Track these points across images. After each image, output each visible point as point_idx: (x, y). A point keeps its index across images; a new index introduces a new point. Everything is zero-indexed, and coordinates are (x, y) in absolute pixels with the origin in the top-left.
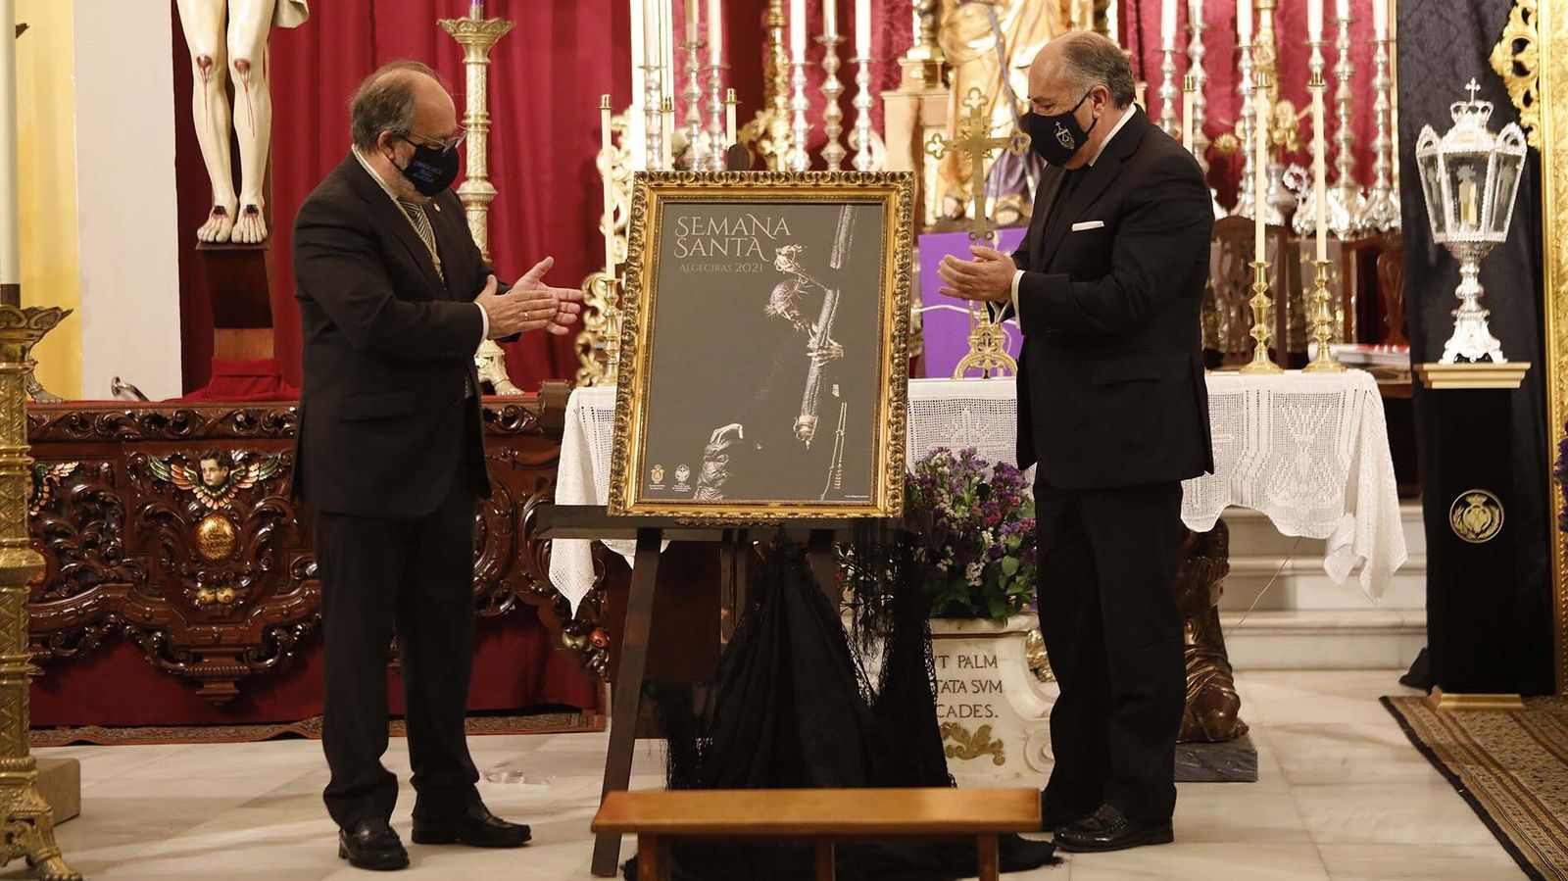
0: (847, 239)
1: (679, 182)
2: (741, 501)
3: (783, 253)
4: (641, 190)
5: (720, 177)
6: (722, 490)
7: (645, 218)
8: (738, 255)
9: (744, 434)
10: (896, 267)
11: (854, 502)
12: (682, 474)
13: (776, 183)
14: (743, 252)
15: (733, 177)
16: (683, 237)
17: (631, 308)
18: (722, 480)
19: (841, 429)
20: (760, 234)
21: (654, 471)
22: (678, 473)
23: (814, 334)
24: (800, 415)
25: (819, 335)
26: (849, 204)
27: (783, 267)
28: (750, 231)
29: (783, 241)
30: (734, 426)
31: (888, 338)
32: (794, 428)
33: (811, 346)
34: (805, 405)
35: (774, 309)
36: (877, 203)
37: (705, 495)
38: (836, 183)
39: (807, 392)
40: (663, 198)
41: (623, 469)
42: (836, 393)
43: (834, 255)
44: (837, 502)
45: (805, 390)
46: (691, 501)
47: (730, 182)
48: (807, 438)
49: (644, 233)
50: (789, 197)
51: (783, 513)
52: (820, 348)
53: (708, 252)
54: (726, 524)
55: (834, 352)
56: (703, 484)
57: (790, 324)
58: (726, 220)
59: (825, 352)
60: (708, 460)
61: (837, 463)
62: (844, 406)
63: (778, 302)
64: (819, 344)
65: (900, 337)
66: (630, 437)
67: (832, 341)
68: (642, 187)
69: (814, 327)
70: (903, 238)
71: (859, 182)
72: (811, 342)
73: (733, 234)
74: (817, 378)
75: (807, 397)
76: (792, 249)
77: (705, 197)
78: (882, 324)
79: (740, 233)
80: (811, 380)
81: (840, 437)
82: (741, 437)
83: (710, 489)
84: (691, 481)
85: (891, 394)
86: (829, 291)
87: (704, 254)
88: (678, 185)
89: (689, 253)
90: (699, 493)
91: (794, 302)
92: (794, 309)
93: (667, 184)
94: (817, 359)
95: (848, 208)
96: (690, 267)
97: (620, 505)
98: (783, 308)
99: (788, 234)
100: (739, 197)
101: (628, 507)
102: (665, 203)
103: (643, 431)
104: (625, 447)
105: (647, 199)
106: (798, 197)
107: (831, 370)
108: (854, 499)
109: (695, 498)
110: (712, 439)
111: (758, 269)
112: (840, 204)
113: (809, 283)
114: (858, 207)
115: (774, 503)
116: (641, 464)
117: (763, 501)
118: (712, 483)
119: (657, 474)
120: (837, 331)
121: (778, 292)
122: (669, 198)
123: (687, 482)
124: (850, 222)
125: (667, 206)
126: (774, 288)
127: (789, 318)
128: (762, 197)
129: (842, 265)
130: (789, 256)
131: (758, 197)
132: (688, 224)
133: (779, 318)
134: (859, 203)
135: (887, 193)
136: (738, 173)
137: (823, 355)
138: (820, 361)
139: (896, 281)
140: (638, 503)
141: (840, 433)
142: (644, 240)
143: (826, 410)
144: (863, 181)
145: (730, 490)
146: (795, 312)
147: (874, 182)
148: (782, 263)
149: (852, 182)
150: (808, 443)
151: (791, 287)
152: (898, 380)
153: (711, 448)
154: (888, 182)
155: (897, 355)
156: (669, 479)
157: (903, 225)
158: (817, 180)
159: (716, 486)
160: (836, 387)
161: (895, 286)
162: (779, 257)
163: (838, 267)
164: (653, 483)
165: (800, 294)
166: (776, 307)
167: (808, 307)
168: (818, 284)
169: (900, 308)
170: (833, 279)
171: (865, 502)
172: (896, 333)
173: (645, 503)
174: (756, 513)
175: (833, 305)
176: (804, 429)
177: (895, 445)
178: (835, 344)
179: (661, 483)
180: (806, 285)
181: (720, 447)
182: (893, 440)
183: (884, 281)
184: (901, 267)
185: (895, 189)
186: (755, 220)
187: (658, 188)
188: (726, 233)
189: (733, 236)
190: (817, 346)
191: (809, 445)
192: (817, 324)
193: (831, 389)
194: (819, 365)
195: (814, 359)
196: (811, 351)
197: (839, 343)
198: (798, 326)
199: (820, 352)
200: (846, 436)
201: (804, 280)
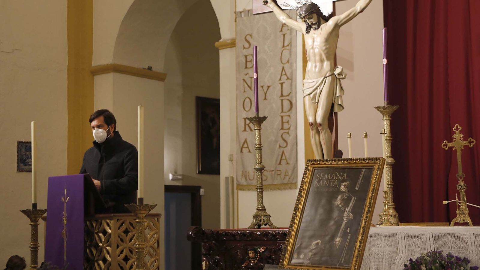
0: (361, 180)
2: (314, 266)
3: (343, 185)
4: (308, 165)
7: (308, 174)
8: (331, 185)
10: (372, 189)
13: (344, 162)
14: (333, 184)
16: (318, 180)
17: (298, 203)
18: (312, 259)
20: (338, 179)
21: (295, 255)
22: (301, 256)
23: (346, 211)
24: (337, 238)
25: (347, 212)
26: (364, 168)
28: (336, 177)
29: (344, 181)
30: (319, 241)
31: (365, 213)
32: (335, 242)
34: (339, 235)
36: (371, 168)
37: (307, 263)
41: (285, 254)
42: (348, 231)
44: (341, 267)
45: (340, 230)
46: (302, 265)
48: (337, 246)
49: (306, 179)
50: (348, 166)
53: (323, 185)
55: (350, 217)
56: (307, 259)
58: (330, 174)
60: (310, 252)
61: (343, 254)
62: (350, 235)
66: (290, 244)
67: (350, 214)
70: (375, 179)
72: (345, 214)
74: (344, 226)
75: (340, 232)
76: (346, 183)
77: (325, 167)
78: (365, 208)
79: (333, 178)
80: (342, 227)
82: (320, 244)
83: (308, 261)
84: (304, 258)
85: (362, 232)
89: (318, 185)
90: (305, 263)
91: (343, 200)
92: (342, 203)
93: (315, 163)
95: (364, 170)
96: (317, 189)
97: (283, 265)
98: (340, 203)
99: (346, 178)
100: (334, 167)
101: (285, 266)
102: (315, 169)
104: (287, 247)
105: (309, 168)
106: (350, 167)
107: (348, 223)
108: (346, 266)
110: (312, 245)
111: (336, 189)
112: (362, 168)
113: (349, 194)
115: (323, 267)
116: (291, 253)
117: (321, 266)
120: (353, 210)
121: (339, 198)
124: (364, 174)
126: (338, 196)
127: (340, 206)
128: (340, 167)
129: (359, 189)
130: (345, 186)
132: (320, 176)
133: (338, 206)
134: (367, 168)
135: (375, 165)
138: (346, 220)
139: (371, 194)
140: (288, 265)
141: (346, 244)
142: (306, 181)
143: (344, 236)
144: (368, 161)
147: (371, 161)
148: (343, 188)
149: (365, 161)
150: (337, 247)
151: (343, 196)
153: (311, 248)
154: (375, 161)
155: (366, 219)
156: (299, 258)
157: (376, 175)
158: (356, 161)
159: (310, 260)
160: (349, 229)
163: (358, 189)
166: (338, 202)
167: (347, 202)
168: (351, 195)
170: (355, 193)
171: (348, 267)
173: (290, 265)
174: (317, 269)
175: (353, 202)
176: (337, 242)
177: (359, 249)
178: (351, 215)
179: (296, 259)
180: (347, 195)
181: (314, 248)
182: (359, 247)
183: (368, 194)
185: (377, 163)
186: (338, 174)
187: (313, 164)
188: (329, 179)
189: (331, 180)
190: (346, 215)
191: (338, 248)
192: (348, 208)
193: (347, 229)
194: (346, 222)
195: (344, 220)
196: (344, 217)
197: (352, 214)
198: (343, 209)
199: (347, 217)
200: (348, 245)
201: (347, 193)
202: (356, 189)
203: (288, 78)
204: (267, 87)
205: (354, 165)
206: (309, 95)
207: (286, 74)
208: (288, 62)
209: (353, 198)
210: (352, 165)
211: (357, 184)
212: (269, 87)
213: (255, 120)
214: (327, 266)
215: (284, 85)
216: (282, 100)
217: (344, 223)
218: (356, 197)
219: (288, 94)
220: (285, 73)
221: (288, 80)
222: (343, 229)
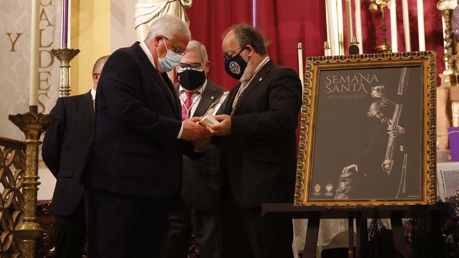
0: (405, 82)
1: (327, 61)
2: (357, 199)
3: (375, 89)
4: (310, 65)
5: (346, 58)
6: (348, 195)
7: (311, 77)
8: (354, 91)
9: (358, 169)
10: (429, 92)
11: (412, 199)
12: (329, 188)
13: (371, 59)
14: (357, 89)
15: (351, 57)
16: (329, 84)
17: (305, 115)
18: (348, 190)
19: (405, 165)
20: (364, 82)
21: (316, 187)
22: (327, 187)
23: (390, 124)
24: (385, 160)
25: (393, 124)
26: (406, 67)
27: (375, 95)
28: (359, 80)
29: (375, 84)
30: (353, 166)
31: (426, 123)
32: (382, 166)
33: (389, 129)
34: (387, 155)
35: (372, 114)
36: (419, 66)
37: (340, 197)
38: (399, 57)
39: (388, 150)
40: (320, 68)
41: (301, 186)
42: (402, 150)
43: (399, 89)
44: (403, 199)
45: (387, 149)
46: (333, 200)
47: (350, 59)
48: (388, 170)
49: (311, 83)
50: (377, 65)
51: (377, 204)
52: (394, 130)
53: (340, 90)
54: (350, 209)
55: (400, 131)
56: (339, 192)
57: (379, 119)
58: (348, 77)
59: (396, 131)
60: (341, 181)
61: (403, 181)
62: (406, 155)
63: (373, 110)
64: (393, 128)
65: (431, 123)
66: (305, 171)
67: (399, 126)
68: (310, 64)
69: (390, 121)
70: (431, 79)
71: (410, 57)
72: (389, 127)
73: (352, 82)
74: (393, 143)
75: (388, 152)
76: (379, 87)
77: (339, 67)
78: (423, 118)
79: (355, 82)
80: (390, 144)
81: (404, 169)
82: (357, 170)
83: (343, 194)
84: (333, 191)
85: (428, 149)
86: (397, 105)
87: (339, 91)
88: (327, 62)
89: (332, 91)
90: (337, 196)
91: (380, 110)
92: (381, 113)
93: (321, 62)
94: (393, 135)
95: (405, 69)
96: (332, 97)
97: (300, 201)
98: (376, 113)
99: (377, 81)
100: (354, 66)
101: (304, 203)
102: (321, 71)
103: (311, 168)
104: (302, 176)
105: (312, 68)
106: (382, 65)
107: (399, 139)
108: (412, 197)
109: (335, 198)
110: (343, 172)
111: (364, 96)
112: (401, 67)
113: (388, 101)
114: (410, 68)
115: (373, 200)
116: (310, 184)
117: (368, 199)
118: (343, 191)
119: (317, 188)
120: (401, 122)
121: (373, 106)
122: (322, 68)
123: (331, 192)
124: (406, 74)
125: (322, 72)
126: (371, 105)
127: (379, 117)
128: (365, 66)
129: (403, 93)
130: (378, 90)
131: (363, 66)
132: (331, 79)
133: (374, 117)
134: (410, 66)
135: (423, 61)
136: (354, 55)
137: (395, 133)
138: (394, 136)
139: (429, 98)
140: (308, 201)
141: (404, 167)
142: (311, 86)
143: (397, 157)
144: (412, 56)
145: (351, 194)
146: (381, 114)
147: (417, 56)
148: (375, 93)
149: (406, 57)
150: (389, 172)
151: (379, 104)
152: (431, 142)
153: (343, 176)
154: (424, 56)
155: (430, 131)
156: (323, 190)
157: (431, 74)
158: (390, 57)
159: (345, 193)
160: (402, 147)
161: (428, 101)
162: (373, 91)
163: (401, 94)
164: (315, 192)
165: (383, 106)
166: (372, 112)
167: (387, 112)
168: (392, 102)
169: (431, 110)
170: (399, 100)
171: (418, 199)
172: (430, 121)
173: (312, 201)
174: (364, 204)
175: (399, 111)
176: (387, 166)
177: (431, 171)
178: (401, 128)
179: (319, 192)
180: (386, 102)
181: (347, 175)
182: (431, 169)
183: (423, 98)
184: (431, 92)
185: (427, 59)
186: (362, 76)
187: (318, 63)
188: (349, 82)
189: (352, 83)
190: (392, 129)
191: (389, 174)
192: (392, 119)
193: (399, 148)
194: (393, 137)
195: (390, 135)
196: (389, 131)
197: (403, 128)
198: (383, 120)
199: (393, 132)
200: (406, 169)
201: (385, 100)
202: (399, 93)
203: (50, 24)
204: (17, 35)
205: (388, 63)
206: (146, 23)
207: (47, 19)
208: (51, 3)
209: (397, 106)
210: (384, 63)
211: (398, 87)
212: (19, 35)
213: (65, 54)
214: (379, 199)
215: (43, 33)
216: (40, 52)
217: (391, 140)
218: (401, 105)
219: (48, 45)
220: (45, 18)
221: (50, 27)
222: (391, 149)
